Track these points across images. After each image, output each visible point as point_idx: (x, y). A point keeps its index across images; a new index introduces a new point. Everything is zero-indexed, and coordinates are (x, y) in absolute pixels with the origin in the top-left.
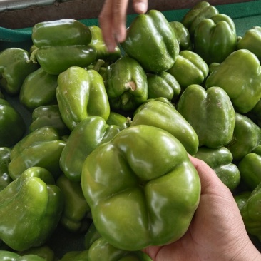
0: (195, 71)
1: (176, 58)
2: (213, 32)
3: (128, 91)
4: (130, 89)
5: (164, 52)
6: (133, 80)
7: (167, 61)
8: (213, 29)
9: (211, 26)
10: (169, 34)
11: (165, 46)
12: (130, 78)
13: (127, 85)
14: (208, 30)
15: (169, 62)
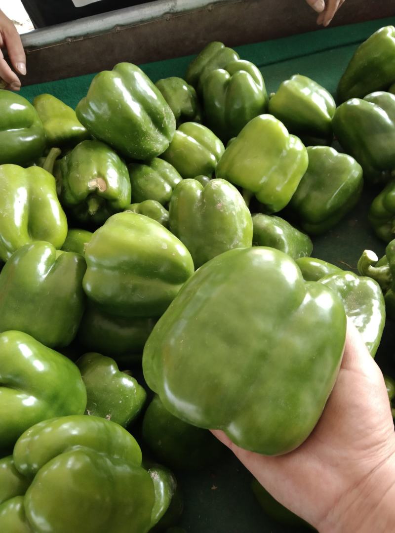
0: (202, 153)
1: (172, 135)
2: (229, 90)
3: (94, 194)
4: (97, 189)
5: (148, 126)
6: (101, 175)
7: (157, 141)
8: (228, 84)
9: (224, 81)
10: (152, 99)
11: (148, 118)
12: (95, 173)
13: (92, 184)
14: (220, 88)
15: (159, 143)
